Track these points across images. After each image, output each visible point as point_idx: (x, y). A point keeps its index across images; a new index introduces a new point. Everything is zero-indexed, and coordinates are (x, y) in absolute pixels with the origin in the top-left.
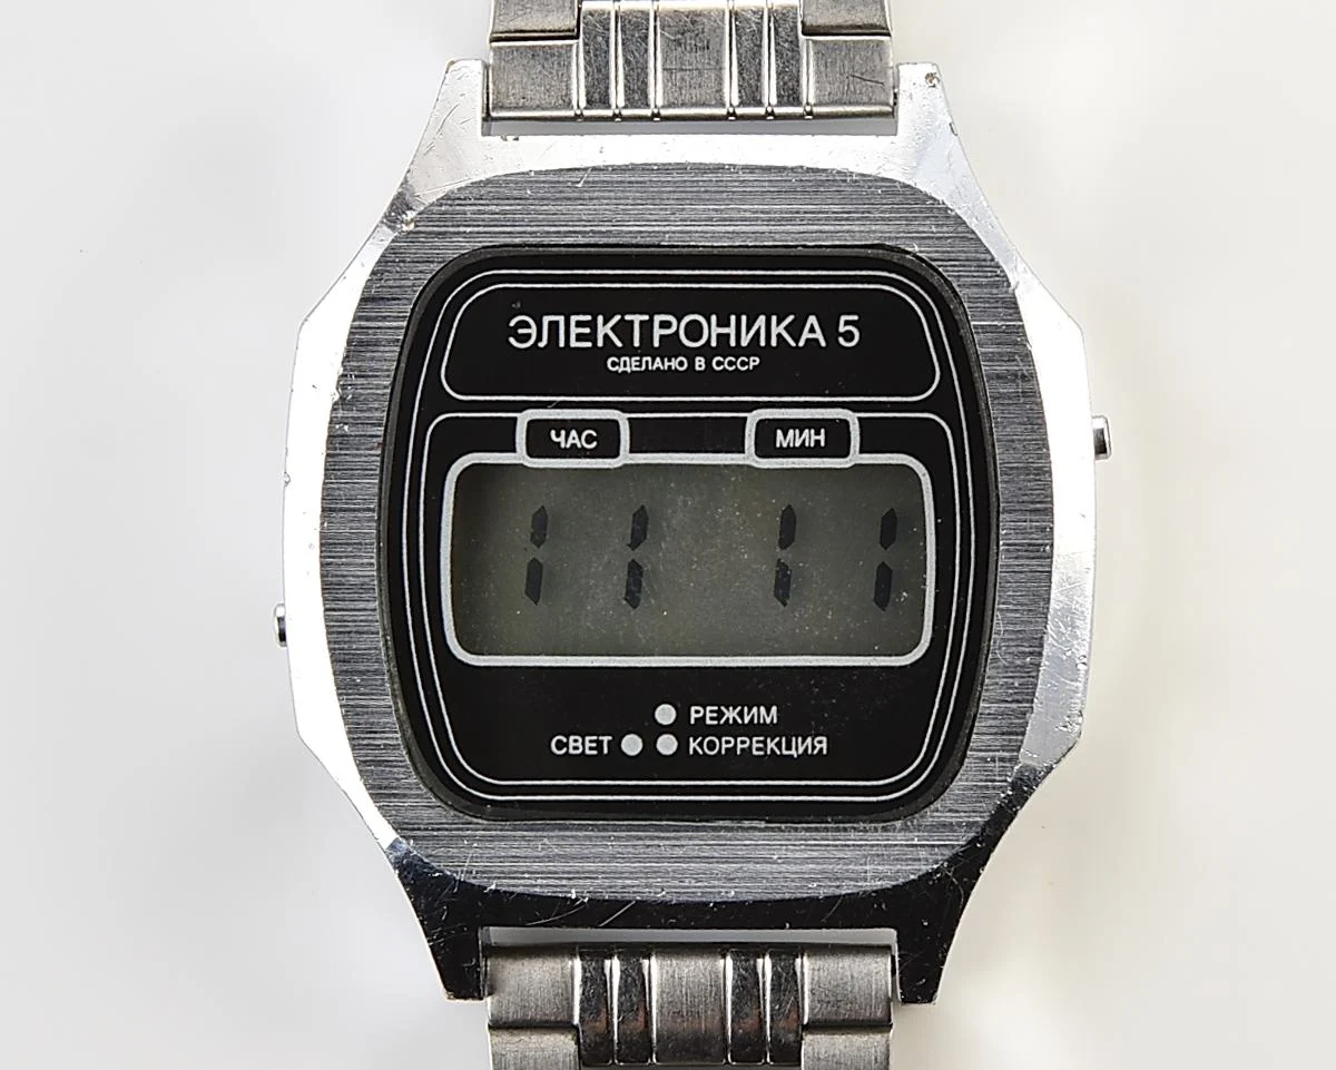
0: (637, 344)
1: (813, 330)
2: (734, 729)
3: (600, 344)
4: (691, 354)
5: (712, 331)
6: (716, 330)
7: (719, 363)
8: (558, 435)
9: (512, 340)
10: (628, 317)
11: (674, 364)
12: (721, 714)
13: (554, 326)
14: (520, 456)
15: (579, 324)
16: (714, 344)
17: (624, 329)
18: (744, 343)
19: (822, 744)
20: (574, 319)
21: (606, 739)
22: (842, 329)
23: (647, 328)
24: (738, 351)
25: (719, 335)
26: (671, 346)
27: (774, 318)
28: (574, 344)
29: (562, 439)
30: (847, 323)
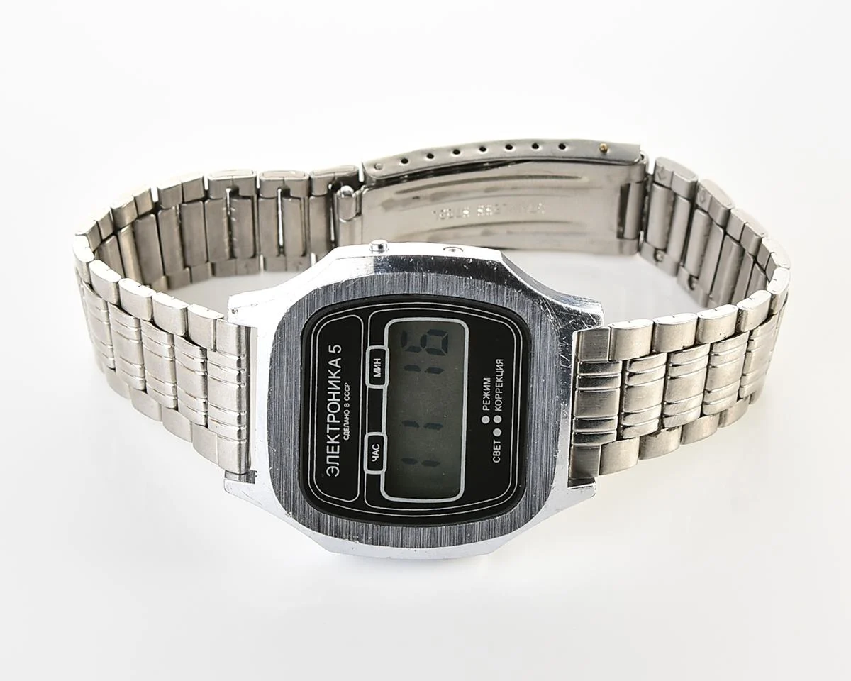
0: (338, 429)
1: (334, 363)
2: (492, 394)
3: (338, 443)
4: (343, 409)
5: (334, 401)
6: (334, 399)
7: (347, 398)
8: (374, 459)
9: (336, 475)
10: (328, 432)
11: (347, 415)
12: (486, 399)
13: (330, 460)
14: (382, 473)
15: (330, 450)
16: (339, 400)
17: (333, 434)
18: (339, 388)
19: (499, 361)
20: (328, 452)
21: (495, 442)
22: (334, 352)
23: (332, 425)
24: (342, 391)
25: (336, 398)
26: (340, 416)
27: (330, 377)
28: (338, 452)
29: (375, 457)
30: (332, 350)
